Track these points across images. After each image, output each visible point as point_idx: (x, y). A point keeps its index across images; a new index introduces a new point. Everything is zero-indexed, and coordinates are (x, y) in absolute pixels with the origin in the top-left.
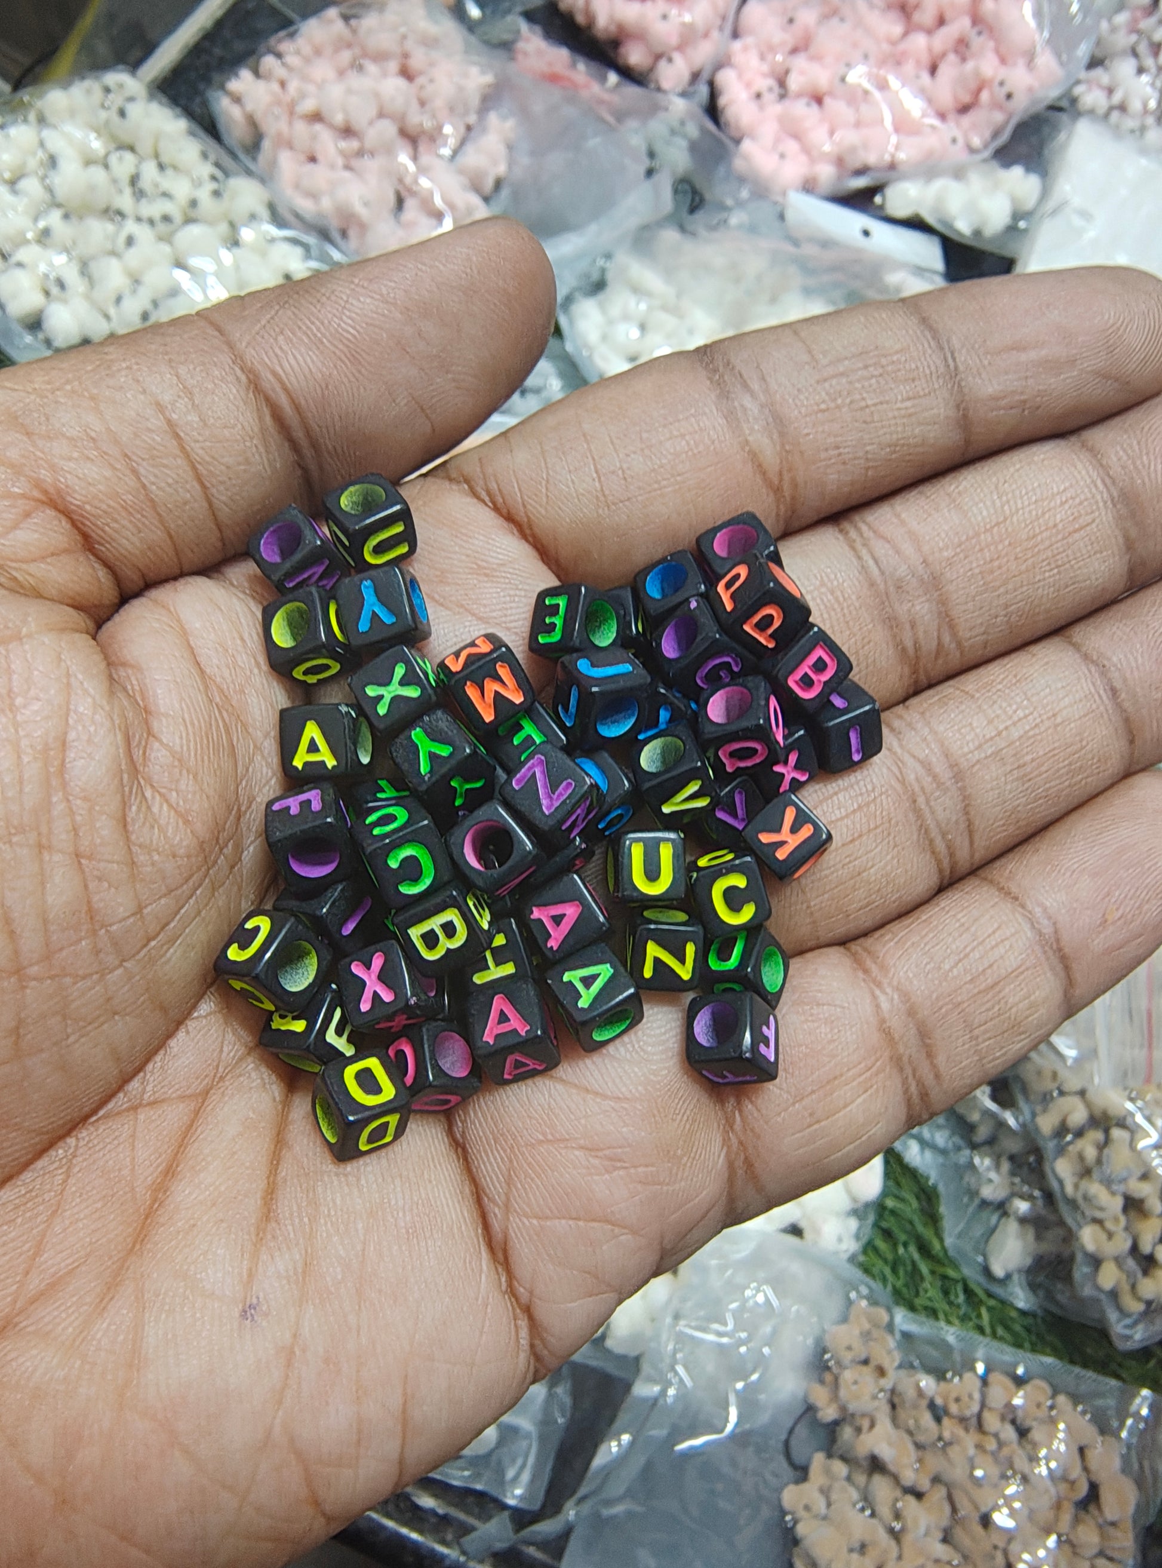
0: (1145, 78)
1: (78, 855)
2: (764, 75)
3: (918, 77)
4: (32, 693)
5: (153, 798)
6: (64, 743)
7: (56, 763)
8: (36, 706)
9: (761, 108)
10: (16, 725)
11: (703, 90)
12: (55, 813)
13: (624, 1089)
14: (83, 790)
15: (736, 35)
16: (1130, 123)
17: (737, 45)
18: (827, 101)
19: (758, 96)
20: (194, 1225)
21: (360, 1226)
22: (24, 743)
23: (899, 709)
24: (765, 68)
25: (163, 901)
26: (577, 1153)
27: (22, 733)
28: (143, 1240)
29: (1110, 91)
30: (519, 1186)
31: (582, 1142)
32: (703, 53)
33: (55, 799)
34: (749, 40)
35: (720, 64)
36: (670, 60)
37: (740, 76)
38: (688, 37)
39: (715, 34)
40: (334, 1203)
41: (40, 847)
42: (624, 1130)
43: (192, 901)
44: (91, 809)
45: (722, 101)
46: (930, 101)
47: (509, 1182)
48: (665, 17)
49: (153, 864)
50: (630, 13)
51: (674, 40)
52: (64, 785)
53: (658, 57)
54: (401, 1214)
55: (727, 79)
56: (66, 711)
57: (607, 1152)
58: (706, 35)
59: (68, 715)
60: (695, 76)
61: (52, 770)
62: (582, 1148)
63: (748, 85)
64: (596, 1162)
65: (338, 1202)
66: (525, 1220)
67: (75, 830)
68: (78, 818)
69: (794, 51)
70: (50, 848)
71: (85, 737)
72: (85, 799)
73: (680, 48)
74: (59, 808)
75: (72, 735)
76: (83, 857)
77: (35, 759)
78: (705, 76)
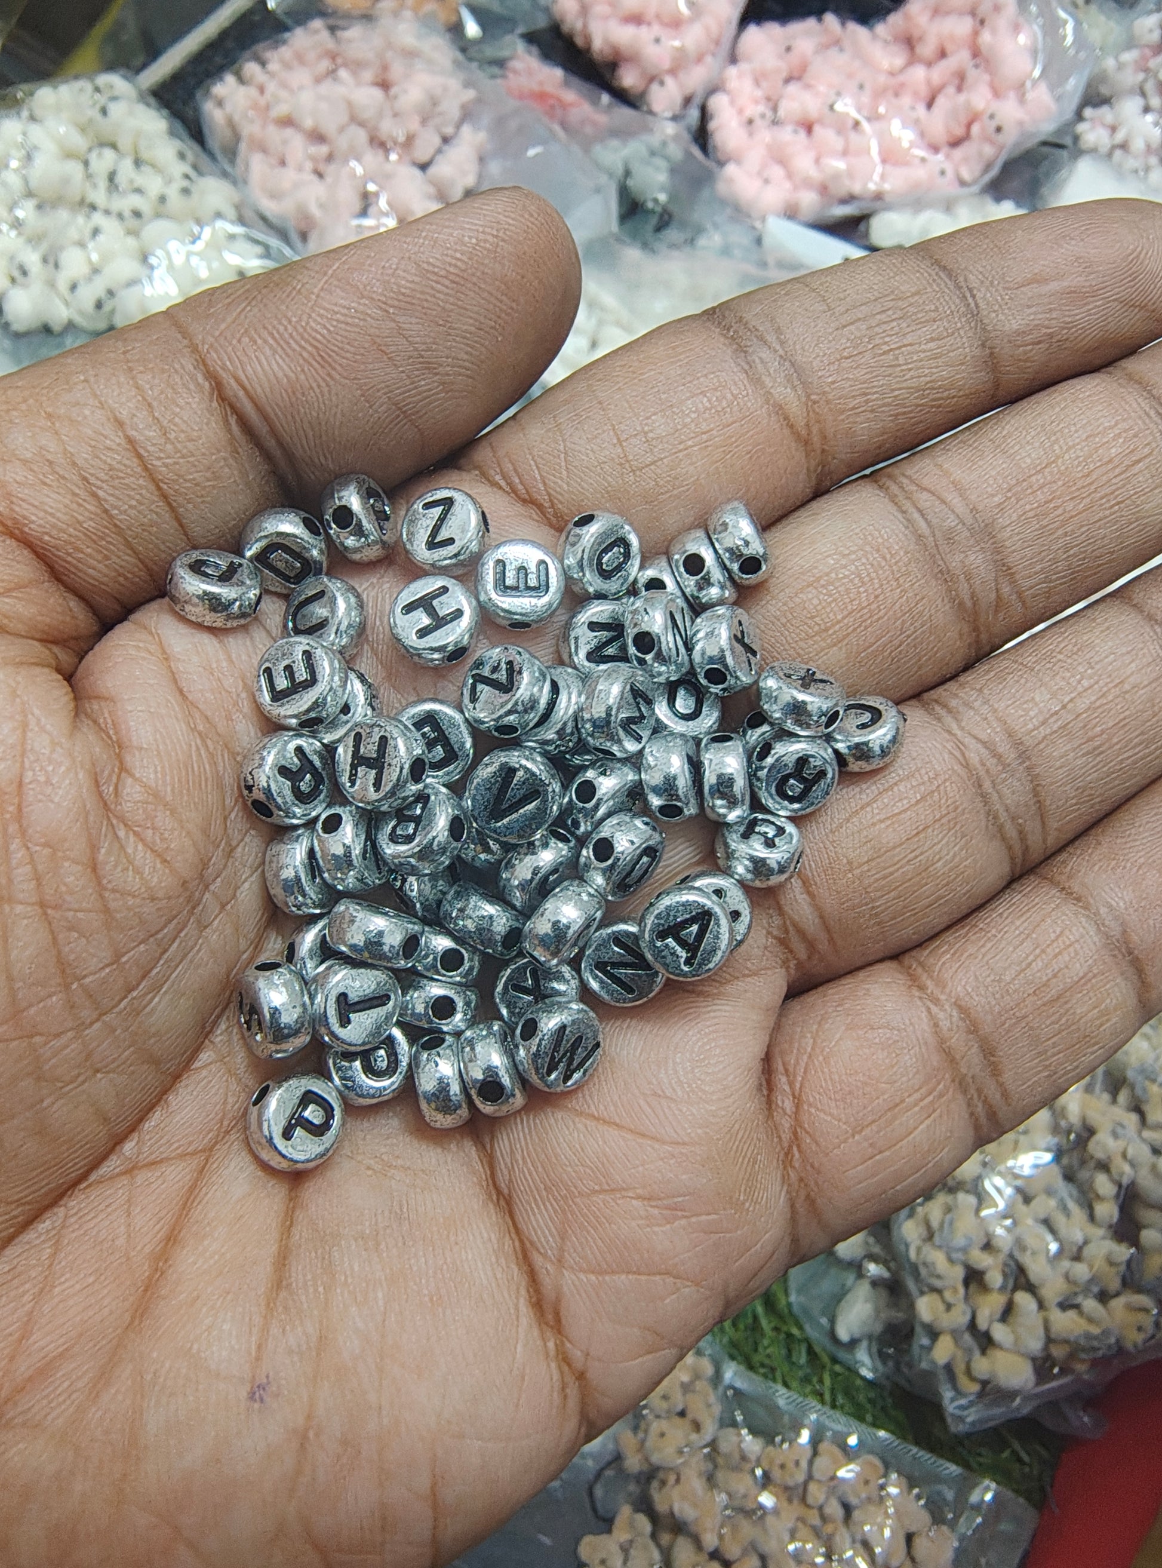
0: (1150, 118)
1: (42, 906)
2: (756, 102)
3: (913, 108)
6: (20, 786)
7: (11, 808)
9: (751, 134)
11: (695, 114)
13: (682, 1133)
14: (43, 835)
15: (732, 60)
16: (1131, 163)
17: (732, 71)
18: (817, 129)
19: (750, 122)
20: (198, 1298)
21: (380, 1294)
24: (759, 93)
25: (143, 947)
26: (634, 1202)
28: (142, 1315)
29: (1113, 129)
30: (574, 1239)
31: (640, 1191)
32: (696, 78)
33: (12, 847)
34: (743, 66)
35: (713, 90)
36: (661, 83)
37: (732, 102)
38: (679, 64)
39: (709, 59)
42: (685, 1176)
43: (176, 945)
44: (53, 857)
45: (712, 126)
46: (922, 134)
47: (563, 1235)
48: (657, 41)
49: (128, 909)
50: (623, 35)
51: (666, 65)
52: (22, 831)
53: (651, 79)
55: (720, 104)
56: (21, 751)
57: (669, 1201)
58: (699, 59)
59: (23, 755)
60: (688, 101)
62: (638, 1197)
63: (740, 111)
65: (356, 1269)
66: (581, 1276)
67: (38, 878)
68: (39, 866)
69: (788, 80)
71: (42, 779)
73: (673, 72)
75: (29, 777)
76: (48, 907)
78: (698, 100)
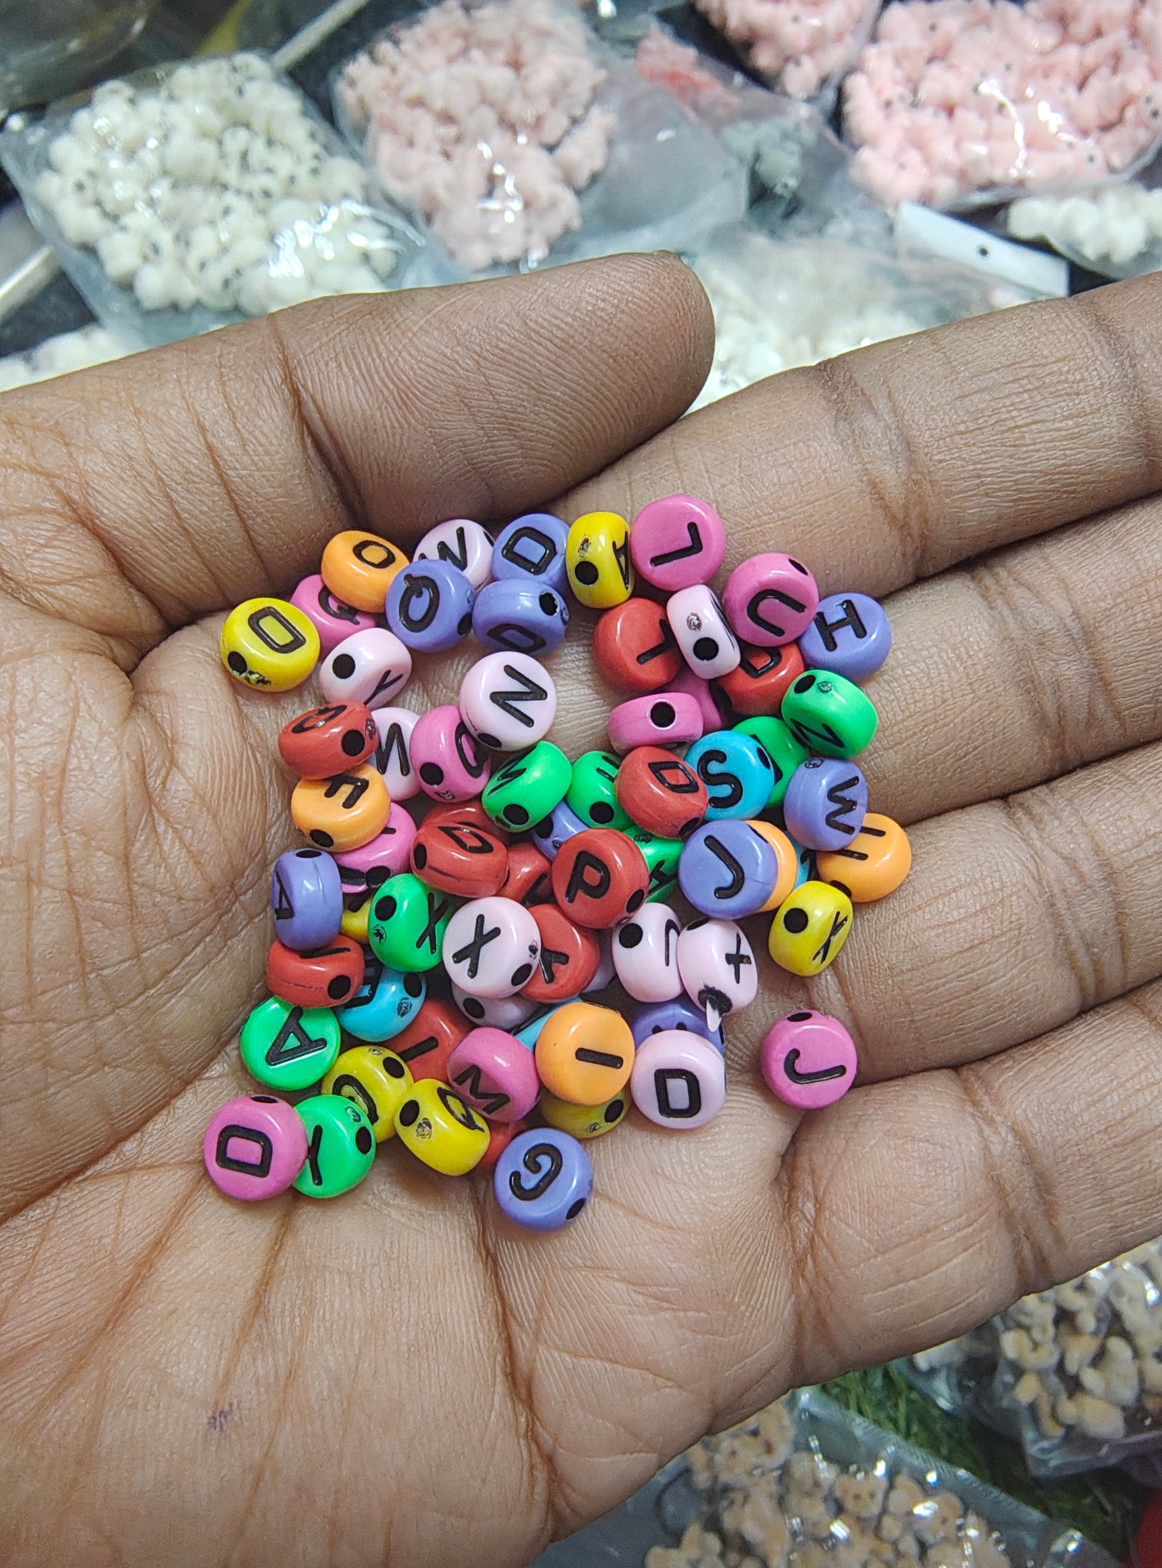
1: (71, 892)
2: (896, 83)
4: (36, 715)
5: (166, 831)
6: (64, 771)
7: (52, 793)
8: (37, 729)
9: (888, 117)
10: (13, 750)
11: (830, 96)
12: (48, 846)
13: (677, 1217)
14: (80, 823)
15: (874, 38)
17: (872, 51)
18: (959, 112)
19: (888, 104)
20: (174, 1311)
21: (357, 1336)
22: (21, 769)
23: (1042, 791)
24: (899, 74)
25: (165, 946)
26: (617, 1285)
27: (18, 759)
28: (117, 1320)
30: (551, 1314)
31: (625, 1273)
32: (833, 59)
33: (48, 831)
34: (885, 45)
35: (851, 69)
36: (798, 63)
37: (871, 82)
38: (817, 44)
39: (849, 39)
40: (332, 1305)
41: (29, 880)
42: (674, 1265)
43: (199, 949)
44: (87, 845)
45: (848, 107)
46: (1071, 116)
47: (540, 1308)
48: (796, 19)
49: (154, 905)
50: (761, 14)
51: (803, 43)
52: (60, 818)
53: (787, 59)
54: (404, 1329)
55: (859, 87)
56: (70, 737)
57: (654, 1289)
58: (838, 39)
59: (70, 742)
60: (824, 82)
61: (47, 800)
62: (623, 1280)
63: (879, 93)
64: (640, 1298)
65: (337, 1305)
66: (556, 1355)
67: (69, 865)
68: (73, 853)
69: (931, 60)
70: (40, 883)
71: (86, 767)
72: (82, 833)
73: (811, 51)
74: (53, 840)
75: (74, 761)
76: (75, 894)
77: (30, 787)
78: (835, 81)
